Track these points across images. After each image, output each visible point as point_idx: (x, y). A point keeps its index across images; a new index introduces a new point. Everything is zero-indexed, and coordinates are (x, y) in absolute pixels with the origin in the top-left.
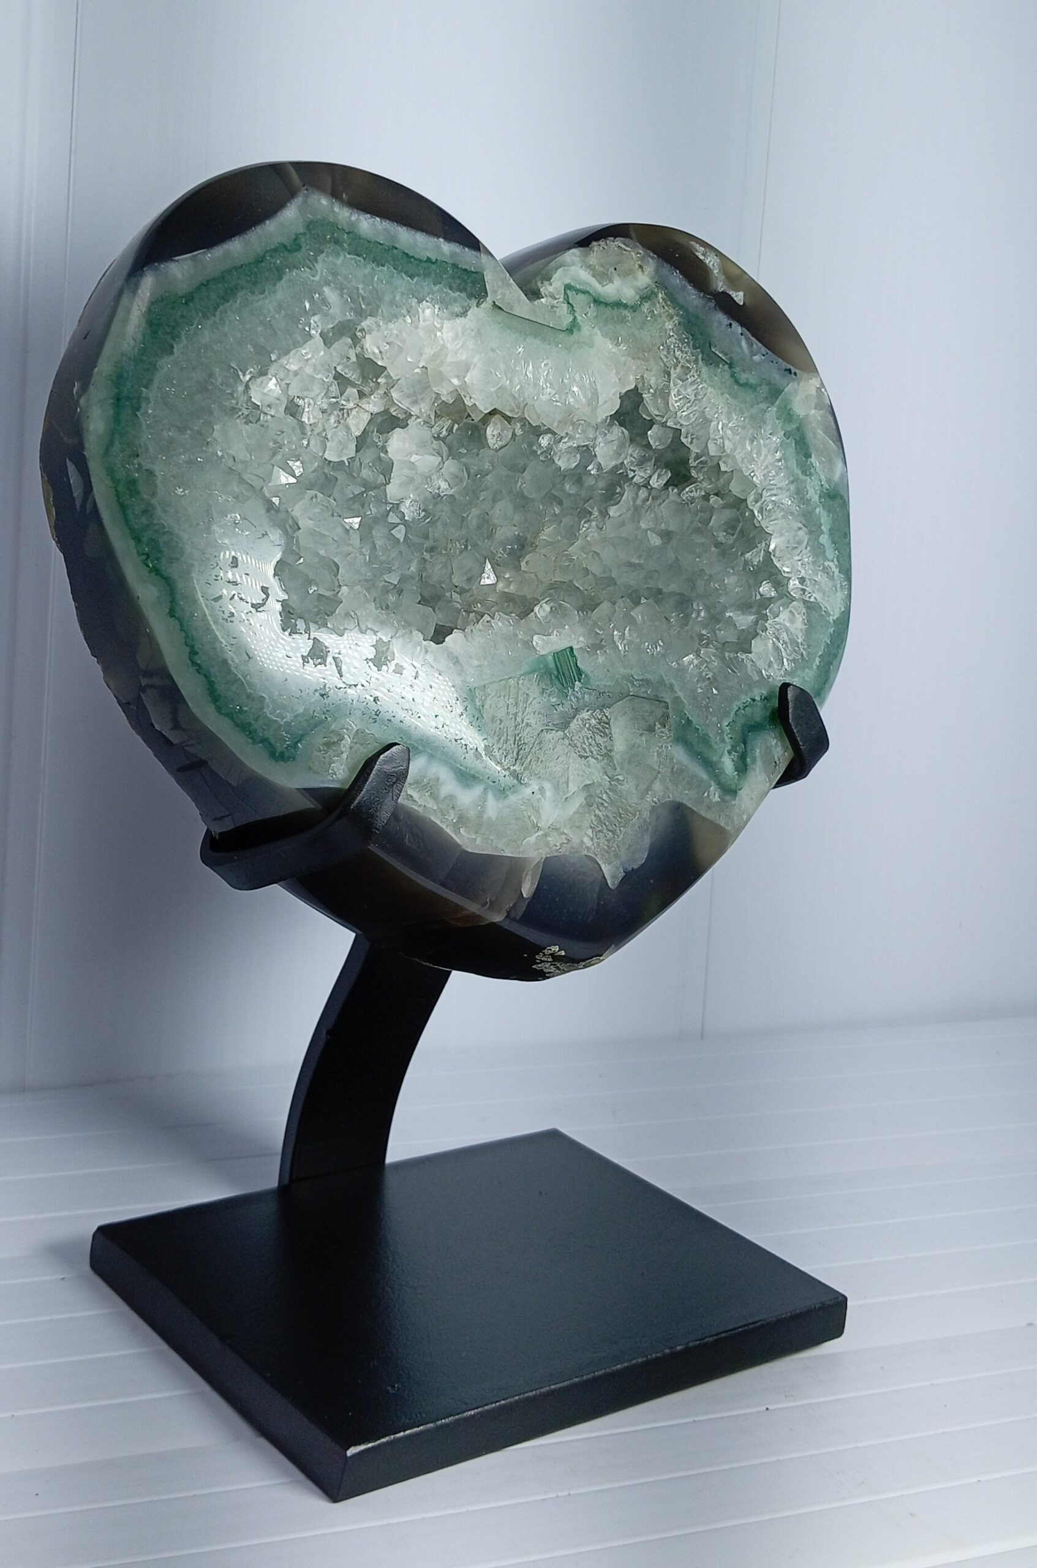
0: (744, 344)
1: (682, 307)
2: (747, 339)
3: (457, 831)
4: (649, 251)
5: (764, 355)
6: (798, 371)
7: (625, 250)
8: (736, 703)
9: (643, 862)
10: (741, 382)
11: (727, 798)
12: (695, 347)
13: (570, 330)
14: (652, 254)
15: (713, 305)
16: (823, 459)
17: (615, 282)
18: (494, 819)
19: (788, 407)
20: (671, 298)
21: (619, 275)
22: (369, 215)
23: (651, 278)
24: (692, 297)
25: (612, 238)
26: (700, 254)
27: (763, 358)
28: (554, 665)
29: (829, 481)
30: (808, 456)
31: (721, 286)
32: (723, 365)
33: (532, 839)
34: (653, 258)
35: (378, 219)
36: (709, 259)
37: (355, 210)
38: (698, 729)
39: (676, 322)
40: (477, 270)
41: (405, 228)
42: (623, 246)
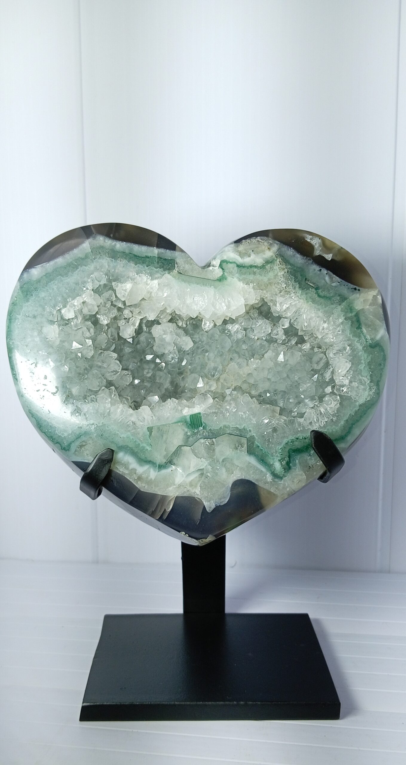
0: (327, 278)
1: (291, 265)
2: (330, 276)
3: (137, 483)
4: (276, 241)
5: (339, 283)
6: (360, 289)
7: (261, 242)
8: (286, 440)
9: (226, 503)
10: (322, 296)
11: (276, 480)
12: (295, 281)
13: (221, 279)
14: (277, 242)
15: (311, 262)
16: (370, 329)
17: (251, 257)
18: (153, 479)
19: (351, 306)
20: (285, 261)
21: (254, 253)
22: (120, 242)
23: (274, 253)
24: (299, 259)
25: (255, 238)
26: (308, 238)
27: (338, 284)
28: (190, 420)
29: (372, 339)
30: (359, 327)
31: (317, 253)
32: (312, 289)
33: (171, 489)
34: (277, 244)
35: (125, 243)
36: (314, 241)
37: (115, 240)
38: (262, 450)
39: (286, 271)
40: (171, 259)
41: (137, 245)
42: (260, 240)
